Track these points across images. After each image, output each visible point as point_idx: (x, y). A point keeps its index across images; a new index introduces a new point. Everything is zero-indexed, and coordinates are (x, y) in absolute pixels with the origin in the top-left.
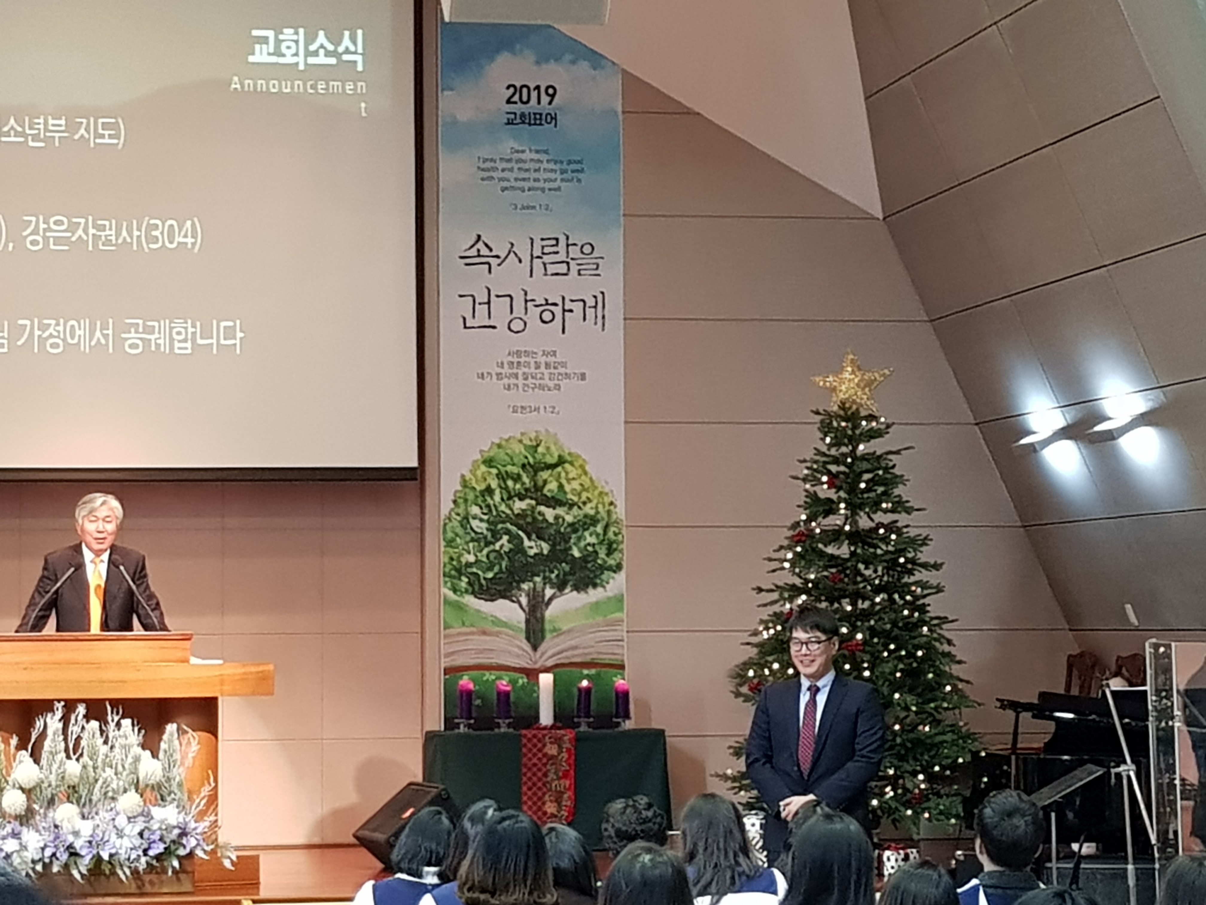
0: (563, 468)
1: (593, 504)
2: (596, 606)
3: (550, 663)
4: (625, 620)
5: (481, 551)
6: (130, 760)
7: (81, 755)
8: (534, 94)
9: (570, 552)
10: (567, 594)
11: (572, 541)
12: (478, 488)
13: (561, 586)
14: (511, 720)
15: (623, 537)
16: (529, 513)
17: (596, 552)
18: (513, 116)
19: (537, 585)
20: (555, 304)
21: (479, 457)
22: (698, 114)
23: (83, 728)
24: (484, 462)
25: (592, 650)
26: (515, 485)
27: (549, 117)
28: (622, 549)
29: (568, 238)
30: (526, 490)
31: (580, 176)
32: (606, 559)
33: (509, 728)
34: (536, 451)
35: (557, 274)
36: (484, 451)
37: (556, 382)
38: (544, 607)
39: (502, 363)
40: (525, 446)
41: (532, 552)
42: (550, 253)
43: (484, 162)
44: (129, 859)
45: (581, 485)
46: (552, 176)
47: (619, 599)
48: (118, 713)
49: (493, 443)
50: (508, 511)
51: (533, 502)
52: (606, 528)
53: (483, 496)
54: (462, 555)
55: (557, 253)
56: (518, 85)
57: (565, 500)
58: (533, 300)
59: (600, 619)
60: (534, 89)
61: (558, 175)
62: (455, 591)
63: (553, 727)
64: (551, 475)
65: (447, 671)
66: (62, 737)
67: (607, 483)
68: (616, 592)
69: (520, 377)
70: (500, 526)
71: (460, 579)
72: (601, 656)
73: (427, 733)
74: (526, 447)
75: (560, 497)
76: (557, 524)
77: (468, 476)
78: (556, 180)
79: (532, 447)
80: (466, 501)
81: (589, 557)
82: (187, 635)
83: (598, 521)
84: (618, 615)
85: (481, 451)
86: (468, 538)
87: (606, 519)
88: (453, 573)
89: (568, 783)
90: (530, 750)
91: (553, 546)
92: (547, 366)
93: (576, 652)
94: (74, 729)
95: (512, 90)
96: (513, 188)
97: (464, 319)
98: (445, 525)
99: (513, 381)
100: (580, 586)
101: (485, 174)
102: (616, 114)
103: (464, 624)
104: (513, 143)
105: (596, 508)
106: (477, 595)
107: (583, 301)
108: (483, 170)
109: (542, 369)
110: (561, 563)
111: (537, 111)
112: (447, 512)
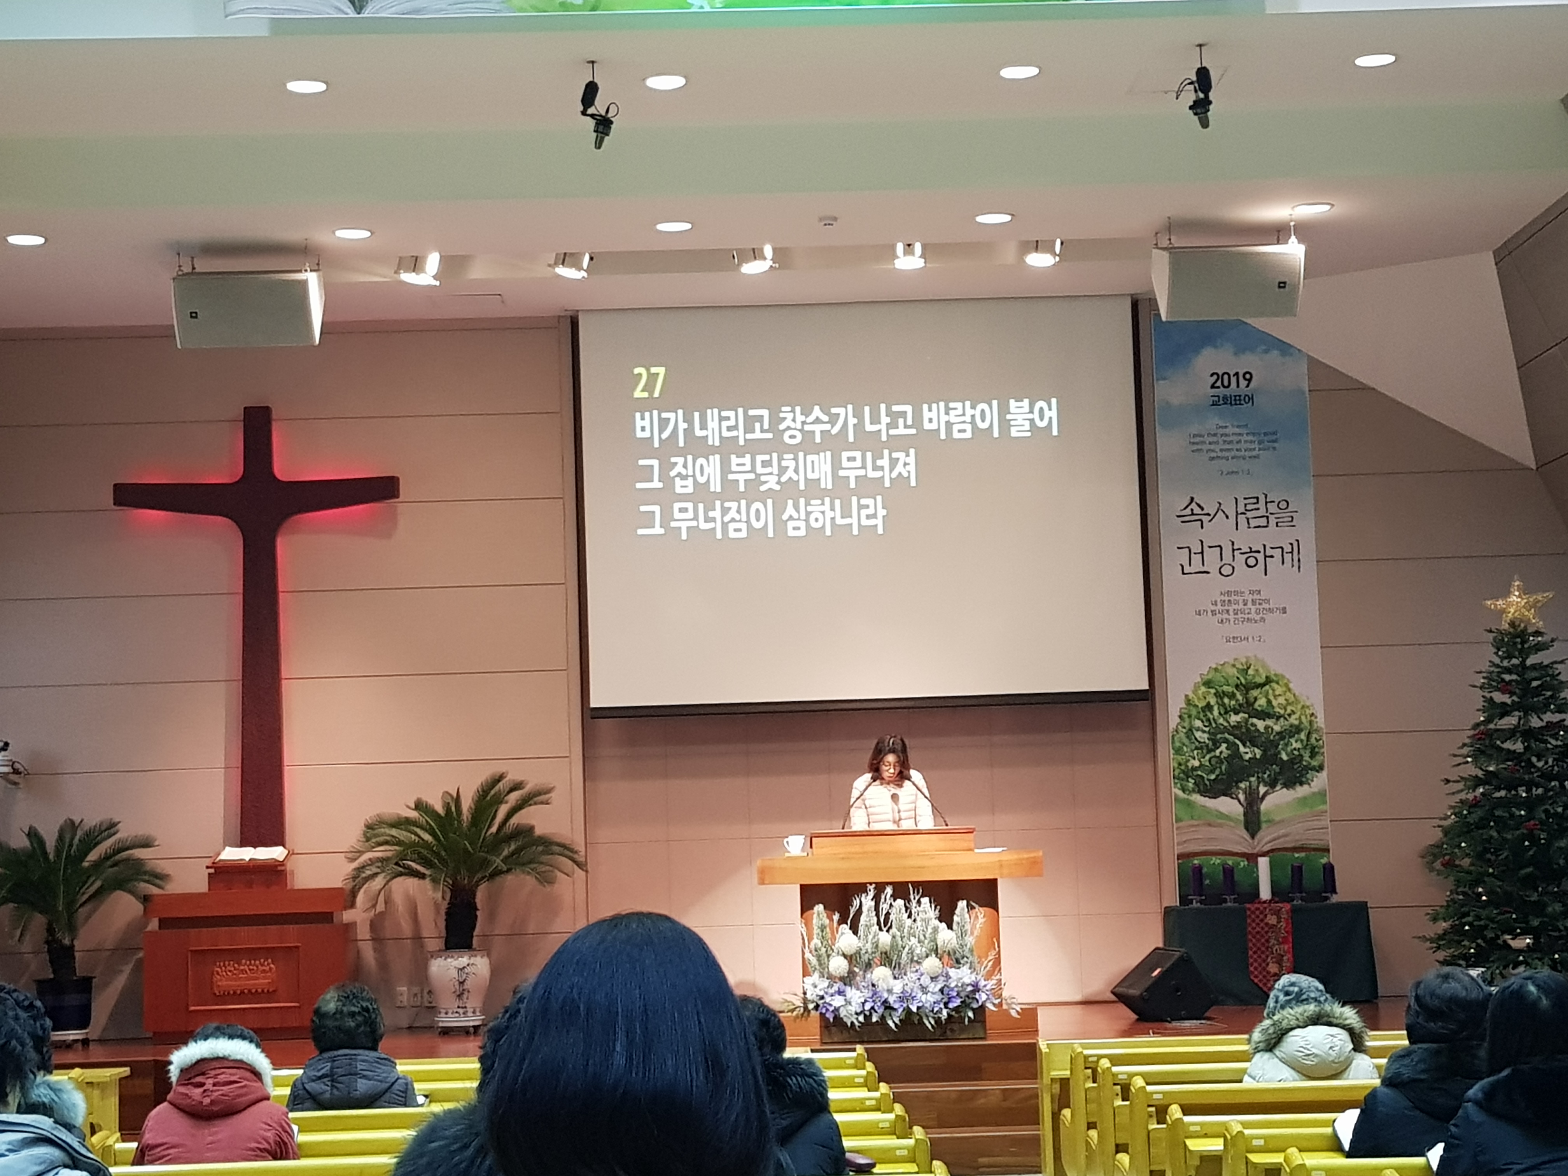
0: (1270, 686)
1: (1297, 716)
2: (1303, 800)
3: (1267, 848)
4: (1328, 811)
5: (1204, 757)
6: (930, 930)
7: (891, 927)
8: (1234, 380)
9: (1279, 756)
10: (1278, 791)
11: (1280, 747)
12: (1200, 706)
13: (1272, 784)
14: (1236, 896)
15: (1323, 743)
16: (1243, 724)
17: (1301, 756)
18: (1216, 399)
19: (1253, 784)
20: (1259, 552)
21: (1199, 680)
22: (1374, 389)
23: (891, 905)
24: (1204, 684)
25: (1301, 837)
26: (1230, 703)
27: (1247, 398)
28: (1324, 753)
30: (1240, 705)
31: (1276, 445)
32: (1310, 761)
33: (1234, 902)
34: (1247, 673)
35: (1259, 527)
36: (1203, 675)
37: (1261, 615)
38: (1259, 802)
39: (1216, 602)
41: (1247, 757)
42: (1252, 510)
43: (1193, 437)
44: (933, 1011)
45: (1286, 700)
46: (1252, 446)
47: (1322, 794)
48: (918, 893)
49: (1210, 668)
50: (1226, 724)
51: (1246, 716)
52: (1309, 735)
53: (1203, 711)
54: (1188, 761)
55: (1258, 509)
56: (1220, 374)
57: (1272, 712)
58: (1240, 549)
59: (1307, 810)
60: (1234, 375)
61: (1256, 446)
62: (1184, 791)
63: (1270, 901)
64: (1261, 693)
65: (1180, 857)
66: (874, 913)
67: (1308, 699)
68: (1320, 788)
69: (1232, 612)
70: (1219, 736)
71: (1188, 781)
72: (1309, 842)
73: (1166, 908)
74: (1239, 670)
75: (1269, 710)
76: (1267, 733)
77: (1191, 695)
78: (1254, 449)
79: (1243, 670)
80: (1190, 716)
81: (1295, 759)
82: (970, 829)
83: (1302, 730)
84: (1322, 807)
85: (1201, 674)
86: (1193, 747)
87: (1309, 728)
88: (1182, 775)
89: (1286, 947)
90: (1254, 921)
91: (1264, 751)
94: (884, 907)
95: (1215, 377)
96: (1219, 457)
97: (1182, 567)
98: (1173, 736)
99: (1225, 616)
100: (1289, 784)
101: (1195, 447)
102: (1303, 393)
103: (1192, 818)
104: (1217, 421)
105: (1300, 718)
106: (1203, 793)
107: (1282, 548)
108: (1194, 443)
109: (1250, 605)
110: (1272, 765)
111: (1237, 393)
112: (1175, 726)
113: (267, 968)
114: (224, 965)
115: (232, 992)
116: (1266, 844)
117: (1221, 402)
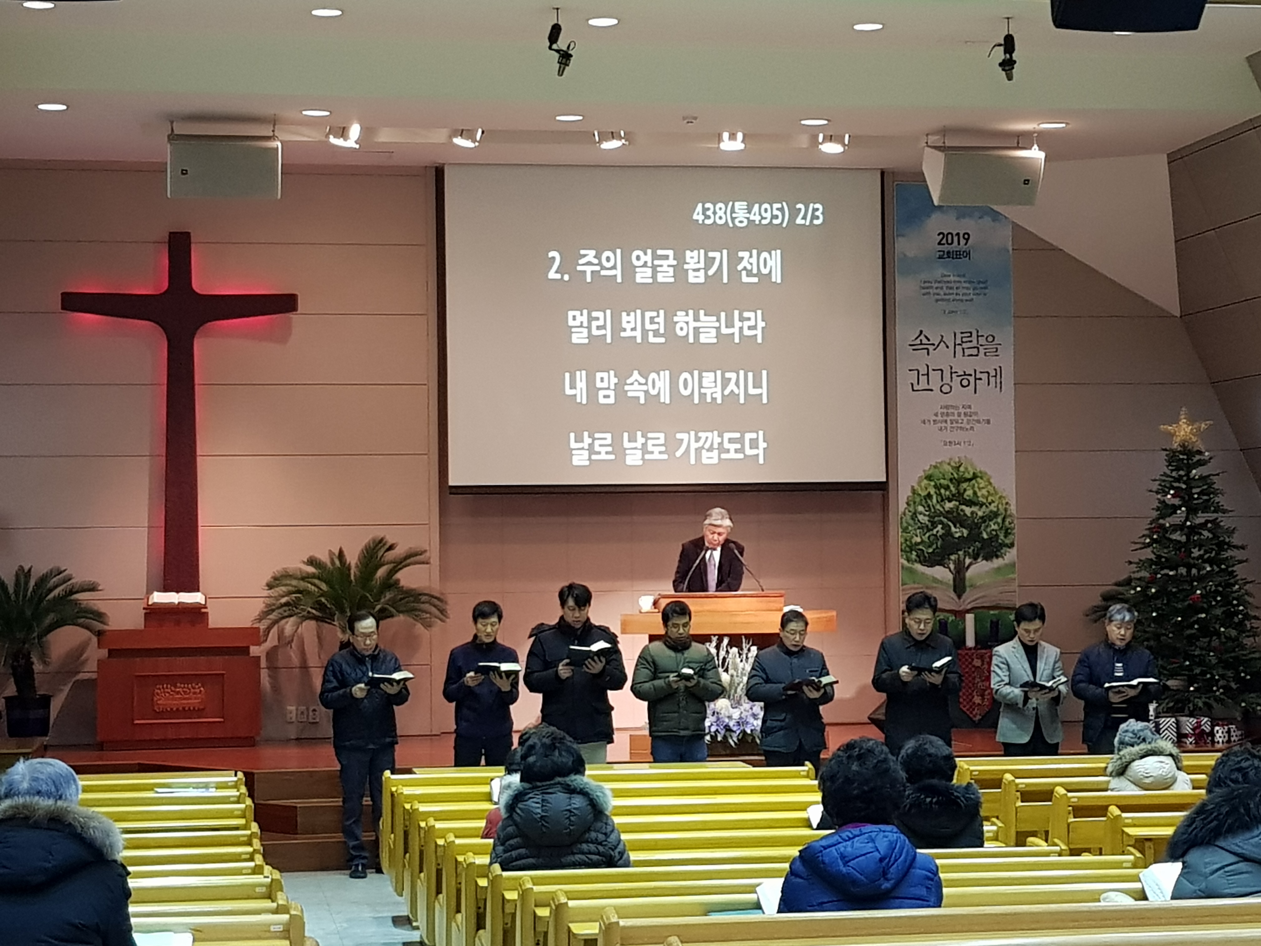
0: (976, 481)
2: (998, 570)
3: (969, 607)
4: (1017, 578)
5: (924, 535)
8: (956, 239)
9: (981, 535)
10: (978, 562)
11: (982, 528)
12: (923, 494)
13: (975, 558)
15: (1015, 525)
17: (997, 535)
18: (942, 253)
19: (961, 556)
20: (971, 375)
21: (922, 474)
22: (1061, 250)
24: (926, 478)
25: (995, 598)
26: (945, 493)
27: (965, 254)
28: (1015, 533)
29: (978, 332)
30: (953, 495)
31: (987, 291)
32: (1004, 539)
34: (958, 470)
35: (972, 355)
36: (926, 471)
37: (971, 425)
38: (965, 571)
39: (937, 413)
40: (952, 466)
41: (957, 535)
42: (966, 342)
43: (924, 283)
45: (988, 492)
46: (968, 292)
47: (1013, 565)
48: (749, 643)
50: (942, 509)
51: (957, 503)
52: (1004, 520)
53: (925, 499)
54: (912, 537)
56: (946, 233)
57: (977, 502)
58: (956, 372)
59: (1000, 577)
60: (956, 235)
61: (971, 291)
62: (908, 561)
63: (975, 648)
64: (968, 486)
67: (1004, 490)
68: (1011, 560)
69: (949, 422)
70: (936, 519)
71: (912, 554)
72: (1000, 602)
74: (953, 468)
75: (975, 500)
76: (973, 517)
77: (916, 487)
78: (970, 294)
79: (956, 467)
80: (915, 503)
81: (994, 538)
83: (999, 515)
84: (1011, 576)
85: (924, 471)
86: (916, 527)
87: (1004, 513)
88: (908, 549)
91: (970, 531)
92: (965, 414)
93: (986, 600)
95: (941, 236)
96: (942, 300)
97: (912, 385)
98: (902, 518)
99: (944, 425)
100: (988, 558)
101: (925, 291)
102: (1008, 251)
103: (914, 582)
104: (942, 271)
105: (998, 506)
106: (921, 563)
107: (988, 373)
109: (962, 417)
110: (975, 542)
111: (958, 249)
112: (903, 510)
113: (198, 691)
114: (163, 688)
115: (169, 709)
116: (969, 603)
117: (945, 256)
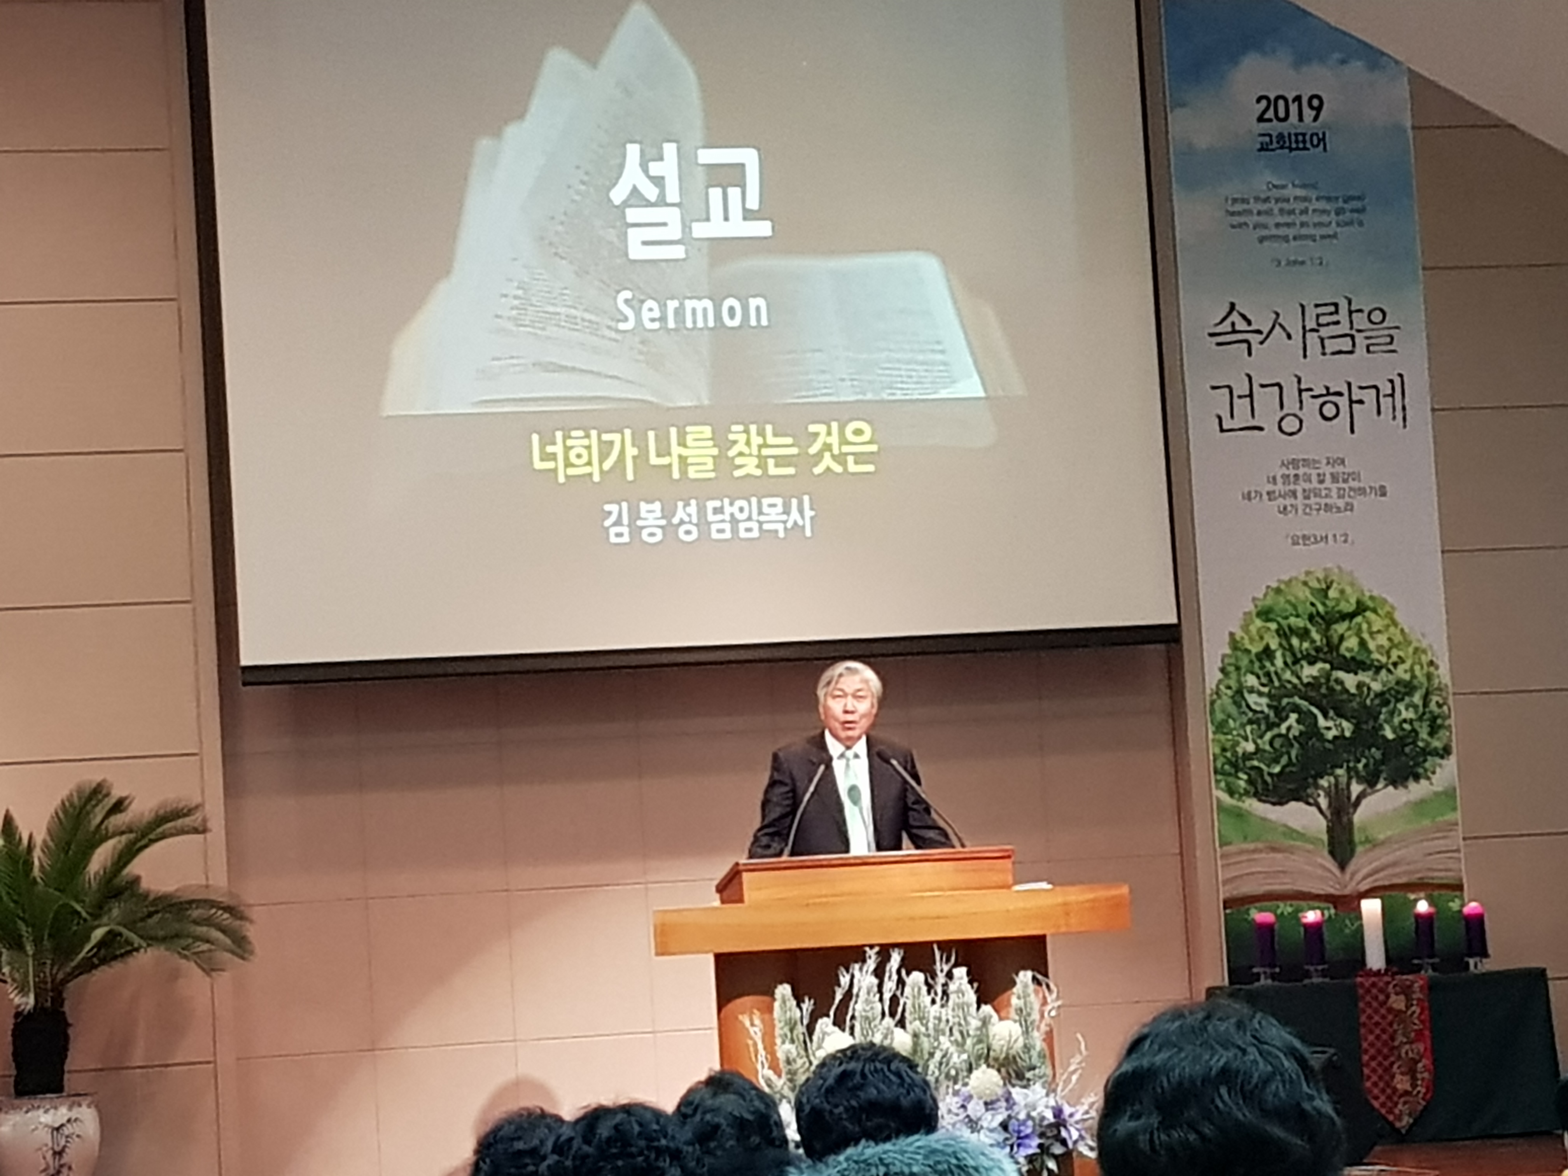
0: (1364, 617)
1: (1407, 666)
2: (1420, 806)
3: (1364, 887)
4: (1460, 822)
5: (1261, 737)
8: (1294, 108)
9: (1381, 733)
10: (1378, 791)
11: (1382, 717)
12: (1254, 650)
13: (1371, 781)
14: (1326, 966)
15: (1449, 709)
16: (1323, 680)
17: (1414, 730)
18: (1267, 139)
19: (1340, 779)
20: (1340, 394)
21: (1250, 607)
22: (1513, 127)
24: (1259, 615)
25: (1419, 866)
26: (1301, 645)
27: (1315, 139)
28: (1450, 726)
29: (1350, 303)
30: (1318, 650)
31: (1362, 217)
32: (1429, 739)
33: (1324, 976)
34: (1326, 596)
35: (1340, 352)
36: (1258, 599)
37: (1347, 499)
38: (1351, 810)
39: (1274, 478)
40: (1312, 589)
41: (1330, 735)
42: (1328, 324)
43: (1233, 204)
45: (1390, 639)
46: (1325, 219)
47: (1449, 794)
48: (949, 960)
49: (1268, 587)
50: (1295, 681)
51: (1327, 666)
52: (1426, 697)
53: (1260, 660)
54: (1237, 744)
55: (1337, 323)
56: (1272, 97)
57: (1368, 662)
58: (1310, 390)
59: (1426, 822)
60: (1294, 101)
61: (1332, 218)
62: (1231, 792)
64: (1349, 629)
65: (1227, 904)
67: (1423, 635)
68: (1446, 785)
69: (1300, 495)
70: (1285, 701)
71: (1237, 777)
72: (1431, 874)
73: (1209, 989)
74: (1313, 591)
75: (1363, 657)
76: (1361, 694)
77: (1239, 634)
78: (1329, 224)
79: (1321, 590)
80: (1238, 668)
81: (1406, 738)
82: (1007, 851)
83: (1415, 688)
84: (1450, 817)
85: (1253, 599)
86: (1245, 719)
87: (1426, 684)
88: (1227, 767)
89: (1421, 1047)
90: (1369, 1005)
91: (1358, 725)
93: (1397, 870)
95: (1264, 103)
96: (1273, 237)
97: (1220, 418)
98: (1212, 703)
99: (1289, 501)
100: (1398, 780)
101: (1236, 220)
102: (1404, 132)
103: (1246, 838)
104: (1269, 177)
105: (1412, 670)
106: (1258, 796)
107: (1376, 388)
108: (1233, 214)
109: (1328, 483)
110: (1369, 750)
111: (1299, 131)
112: (1214, 687)
116: (1364, 878)
117: (1275, 145)
